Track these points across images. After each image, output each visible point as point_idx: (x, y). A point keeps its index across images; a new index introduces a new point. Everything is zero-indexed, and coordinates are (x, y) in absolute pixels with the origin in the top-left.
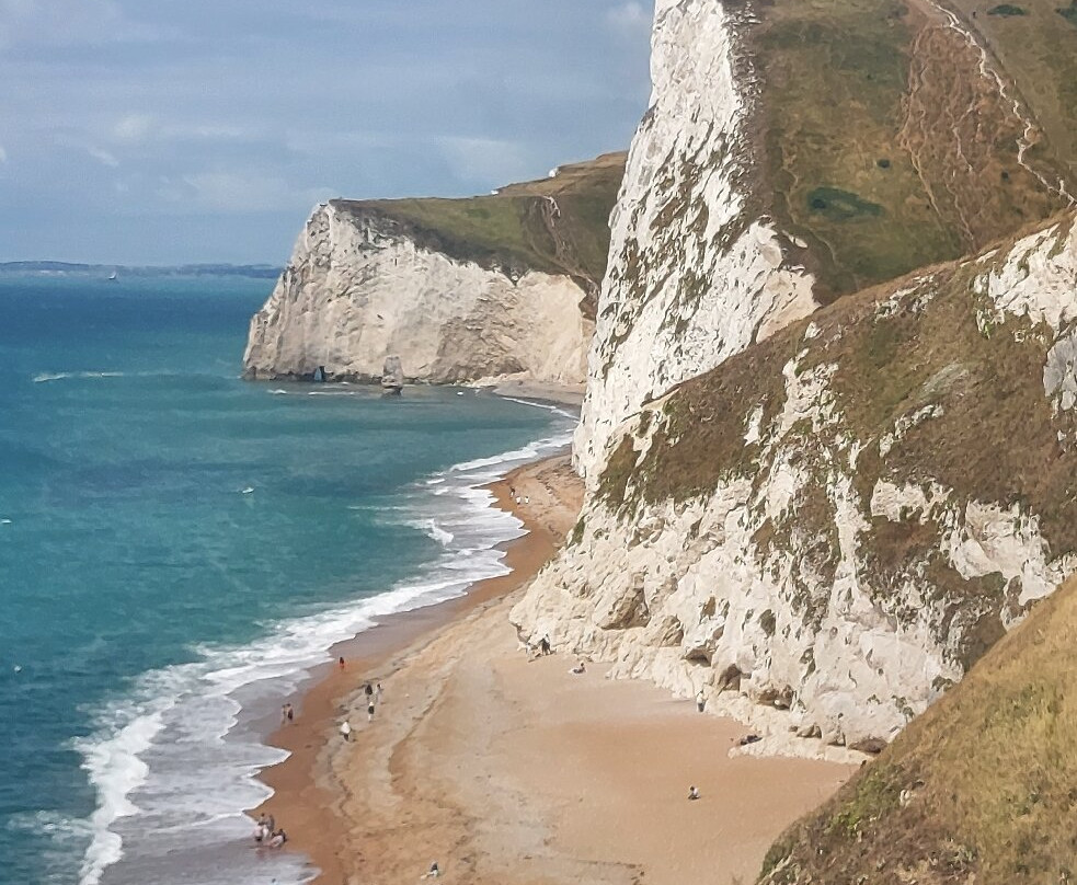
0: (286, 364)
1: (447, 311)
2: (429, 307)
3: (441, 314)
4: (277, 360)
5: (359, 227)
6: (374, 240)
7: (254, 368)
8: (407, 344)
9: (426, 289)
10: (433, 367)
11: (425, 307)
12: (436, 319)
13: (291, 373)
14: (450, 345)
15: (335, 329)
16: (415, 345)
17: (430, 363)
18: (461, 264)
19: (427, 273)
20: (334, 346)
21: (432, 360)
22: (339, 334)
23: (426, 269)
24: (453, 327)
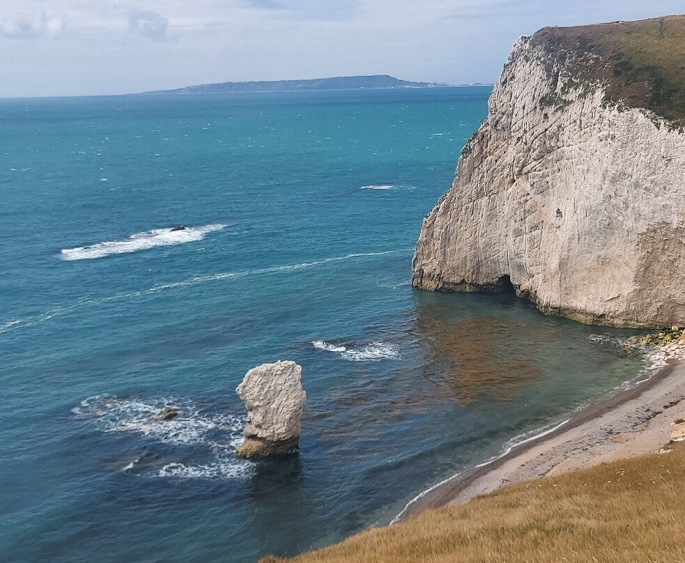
0: (455, 270)
1: (646, 210)
2: (619, 201)
3: (638, 217)
4: (442, 264)
5: (548, 69)
6: (563, 89)
7: (421, 271)
8: (590, 260)
9: (612, 171)
10: (629, 301)
11: (613, 201)
12: (630, 223)
13: (463, 282)
14: (657, 267)
15: (513, 225)
16: (604, 262)
17: (625, 293)
18: (673, 127)
19: (616, 144)
20: (512, 248)
21: (628, 288)
22: (518, 233)
23: (613, 138)
24: (658, 237)
